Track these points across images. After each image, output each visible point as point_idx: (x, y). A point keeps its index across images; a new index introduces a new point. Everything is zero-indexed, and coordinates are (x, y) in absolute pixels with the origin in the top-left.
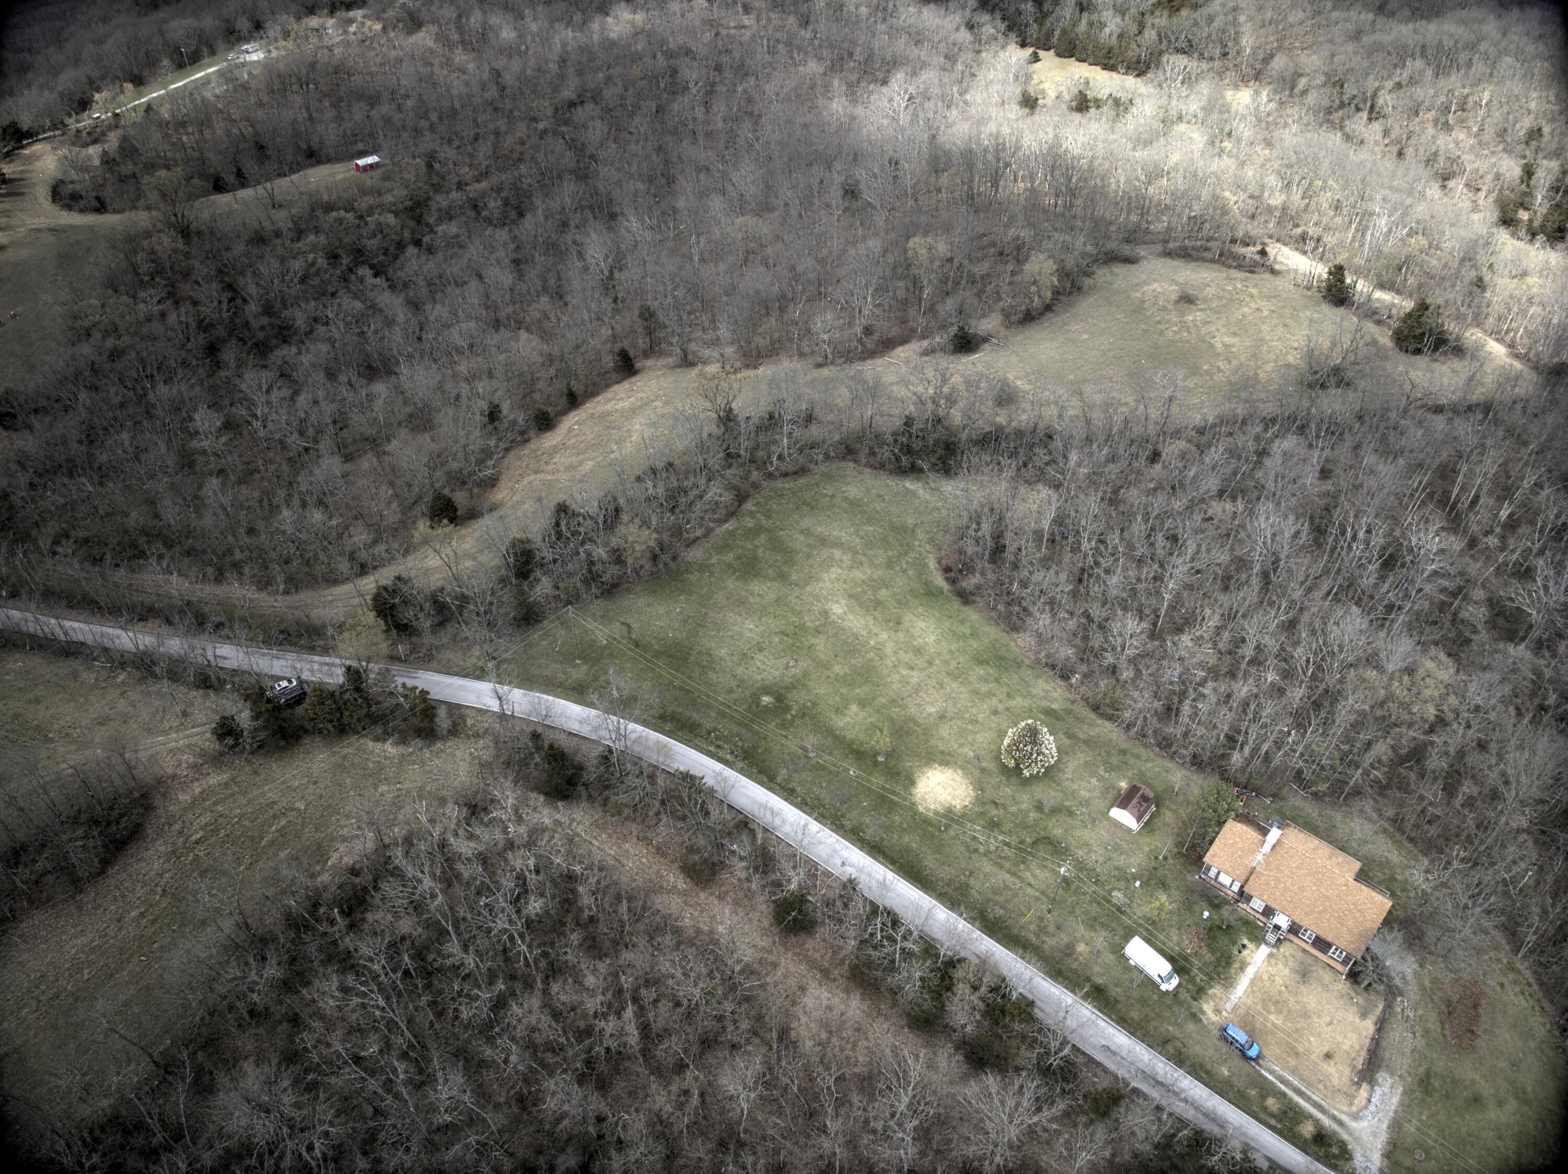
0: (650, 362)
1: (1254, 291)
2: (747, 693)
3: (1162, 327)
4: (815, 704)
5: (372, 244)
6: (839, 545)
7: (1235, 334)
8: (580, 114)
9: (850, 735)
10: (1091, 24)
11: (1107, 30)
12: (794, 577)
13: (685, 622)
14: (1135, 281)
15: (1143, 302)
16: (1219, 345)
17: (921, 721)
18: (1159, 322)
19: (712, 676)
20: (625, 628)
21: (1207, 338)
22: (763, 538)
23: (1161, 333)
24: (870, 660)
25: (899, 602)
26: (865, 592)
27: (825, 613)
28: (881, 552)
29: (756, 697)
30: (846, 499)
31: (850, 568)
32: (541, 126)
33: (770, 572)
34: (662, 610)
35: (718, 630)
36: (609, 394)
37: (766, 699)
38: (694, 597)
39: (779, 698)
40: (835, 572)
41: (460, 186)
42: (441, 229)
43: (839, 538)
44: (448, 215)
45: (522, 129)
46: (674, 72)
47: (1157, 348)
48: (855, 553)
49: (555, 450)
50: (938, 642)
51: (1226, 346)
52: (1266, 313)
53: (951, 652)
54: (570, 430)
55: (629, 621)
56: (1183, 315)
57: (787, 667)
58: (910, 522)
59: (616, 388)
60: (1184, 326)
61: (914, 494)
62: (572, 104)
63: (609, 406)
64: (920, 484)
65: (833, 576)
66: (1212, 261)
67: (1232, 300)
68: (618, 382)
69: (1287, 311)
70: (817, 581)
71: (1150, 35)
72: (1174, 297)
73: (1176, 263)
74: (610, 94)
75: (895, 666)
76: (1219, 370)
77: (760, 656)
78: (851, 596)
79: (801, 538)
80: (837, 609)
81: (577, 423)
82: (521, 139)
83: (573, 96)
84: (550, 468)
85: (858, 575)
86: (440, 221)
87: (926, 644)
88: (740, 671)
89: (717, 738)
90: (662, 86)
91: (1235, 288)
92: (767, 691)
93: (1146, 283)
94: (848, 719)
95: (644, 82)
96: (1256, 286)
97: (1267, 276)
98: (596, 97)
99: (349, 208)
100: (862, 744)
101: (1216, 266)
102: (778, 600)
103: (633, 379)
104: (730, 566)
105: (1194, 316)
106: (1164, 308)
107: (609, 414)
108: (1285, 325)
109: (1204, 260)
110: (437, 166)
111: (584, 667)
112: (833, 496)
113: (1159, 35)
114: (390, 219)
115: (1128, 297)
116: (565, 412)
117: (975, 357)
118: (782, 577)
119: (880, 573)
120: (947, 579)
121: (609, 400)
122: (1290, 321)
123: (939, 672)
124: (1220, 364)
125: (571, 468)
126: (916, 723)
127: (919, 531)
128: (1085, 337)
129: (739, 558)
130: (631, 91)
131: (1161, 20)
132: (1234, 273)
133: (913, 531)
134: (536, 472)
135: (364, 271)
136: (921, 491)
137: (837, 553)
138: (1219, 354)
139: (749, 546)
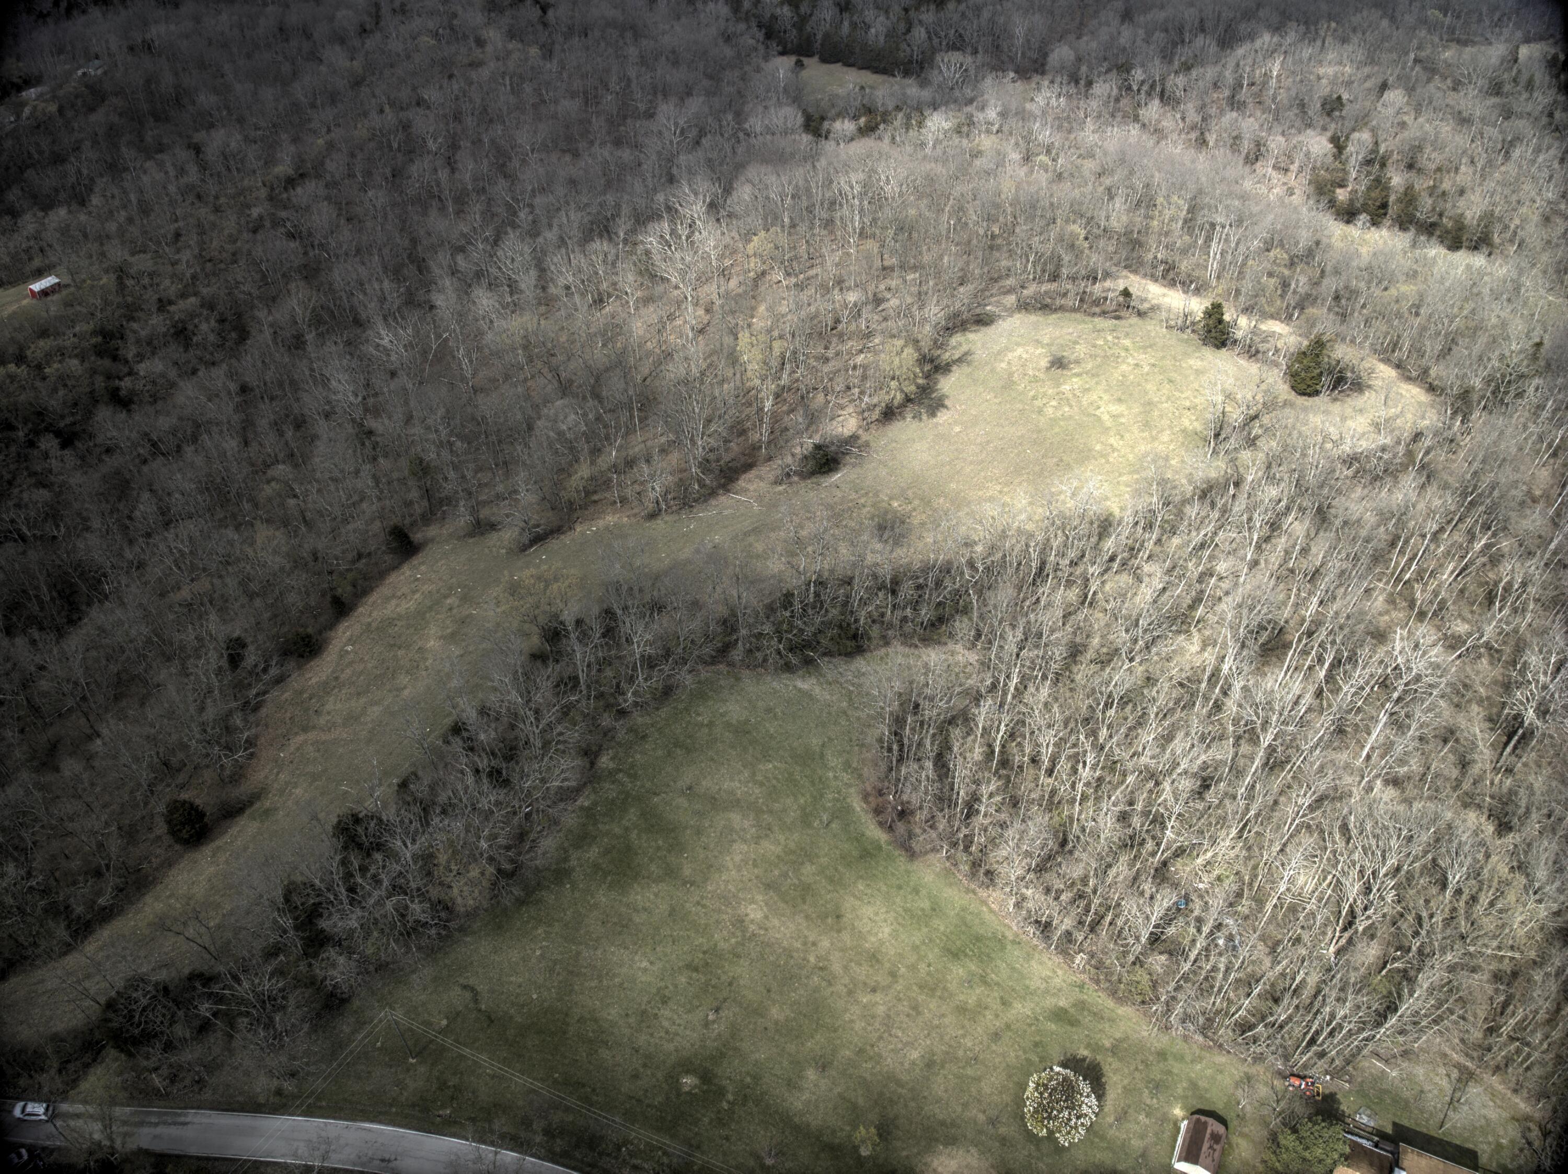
0: (432, 531)
1: (1127, 342)
2: (660, 1075)
3: (1038, 403)
4: (756, 1078)
5: (54, 403)
6: (735, 804)
7: (1120, 400)
8: (303, 193)
9: (815, 1120)
10: (854, 26)
11: (873, 31)
12: (687, 871)
13: (552, 970)
14: (996, 348)
15: (1011, 375)
16: (1105, 417)
17: (905, 1077)
18: (1034, 398)
19: (605, 1053)
20: (468, 995)
21: (1091, 410)
22: (632, 815)
23: (1040, 411)
24: (816, 990)
25: (831, 880)
26: (785, 875)
27: (740, 922)
28: (789, 801)
29: (673, 1080)
30: (728, 725)
31: (757, 839)
32: (255, 212)
33: (653, 867)
34: (514, 955)
35: (600, 978)
36: (384, 590)
37: (688, 1081)
38: (557, 927)
39: (706, 1077)
40: (740, 849)
41: (163, 304)
42: (142, 368)
43: (732, 792)
44: (151, 346)
45: (230, 223)
46: (406, 126)
47: (1039, 431)
48: (759, 812)
49: (326, 688)
50: (895, 935)
51: (1115, 417)
52: (1146, 369)
53: (915, 948)
54: (343, 654)
55: (472, 982)
56: (1058, 385)
57: (706, 1024)
58: (815, 742)
59: (393, 578)
60: (1063, 399)
61: (808, 695)
62: (290, 183)
63: (391, 609)
64: (813, 680)
65: (738, 858)
66: (1074, 310)
67: (1106, 357)
68: (395, 568)
69: (1168, 363)
70: (719, 870)
71: (919, 34)
72: (1044, 363)
73: (1033, 318)
74: (335, 166)
75: (850, 993)
76: (1114, 450)
77: (665, 1012)
78: (768, 886)
79: (682, 802)
80: (754, 912)
81: (350, 641)
82: (230, 236)
83: (291, 172)
84: (322, 721)
85: (770, 848)
86: (141, 357)
87: (882, 942)
88: (642, 1039)
89: (632, 1154)
90: (395, 145)
91: (1106, 341)
92: (687, 1066)
93: (1007, 349)
94: (806, 1096)
95: (372, 145)
96: (1127, 334)
97: (1134, 320)
98: (318, 170)
99: (20, 359)
100: (834, 1132)
101: (1078, 316)
102: (672, 912)
103: (415, 561)
104: (596, 867)
105: (1071, 384)
106: (1036, 379)
107: (391, 622)
108: (1170, 381)
109: (1061, 308)
110: (130, 282)
111: (422, 1069)
112: (711, 725)
113: (928, 32)
114: (74, 364)
115: (993, 370)
116: (332, 626)
117: (836, 477)
118: (671, 873)
119: (796, 836)
120: (881, 824)
121: (387, 599)
122: (1174, 375)
123: (908, 988)
124: (1112, 441)
125: (352, 719)
126: (899, 1083)
127: (829, 754)
128: (957, 429)
129: (607, 852)
130: (360, 156)
131: (928, 16)
132: (1100, 322)
133: (822, 756)
134: (305, 729)
135: (48, 443)
136: (817, 690)
137: (736, 818)
138: (1108, 429)
139: (617, 830)
